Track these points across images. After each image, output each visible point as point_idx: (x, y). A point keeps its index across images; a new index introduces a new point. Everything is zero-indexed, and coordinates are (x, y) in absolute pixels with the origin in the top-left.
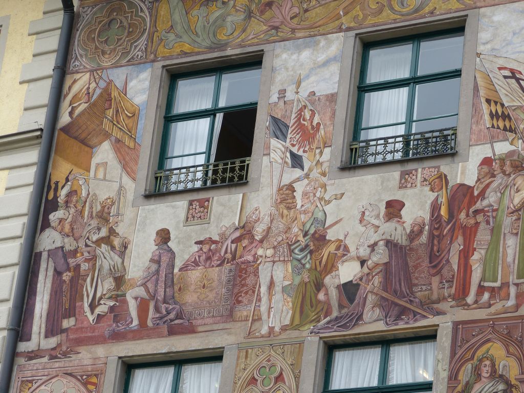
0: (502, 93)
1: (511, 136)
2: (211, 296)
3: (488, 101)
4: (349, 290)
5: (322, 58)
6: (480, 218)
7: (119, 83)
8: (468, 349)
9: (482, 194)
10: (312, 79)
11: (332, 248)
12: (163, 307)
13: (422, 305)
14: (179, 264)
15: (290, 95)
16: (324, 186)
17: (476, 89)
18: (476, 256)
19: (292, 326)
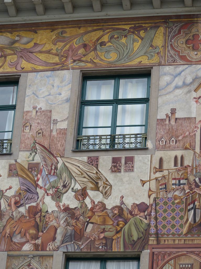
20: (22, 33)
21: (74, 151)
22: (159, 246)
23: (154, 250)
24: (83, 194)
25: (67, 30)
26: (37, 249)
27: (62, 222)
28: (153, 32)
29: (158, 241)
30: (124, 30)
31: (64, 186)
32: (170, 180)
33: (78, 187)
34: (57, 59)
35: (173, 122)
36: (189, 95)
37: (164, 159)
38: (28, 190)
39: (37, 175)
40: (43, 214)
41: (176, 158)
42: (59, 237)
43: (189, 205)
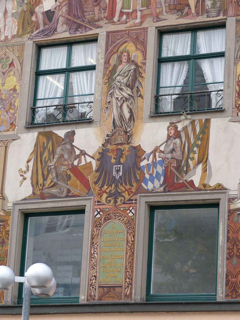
4: (49, 15)
8: (115, 47)
13: (89, 22)
19: (18, 36)
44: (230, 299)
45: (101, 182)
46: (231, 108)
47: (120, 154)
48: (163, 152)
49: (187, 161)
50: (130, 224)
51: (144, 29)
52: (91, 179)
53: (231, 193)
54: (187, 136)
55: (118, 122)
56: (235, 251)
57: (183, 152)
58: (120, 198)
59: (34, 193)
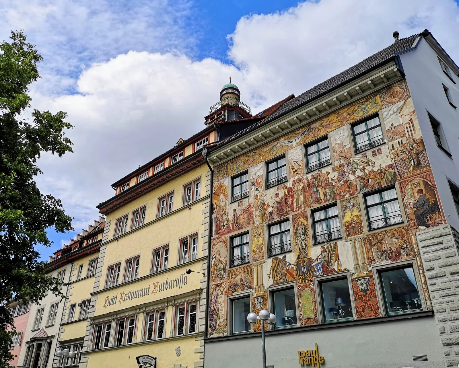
0: (294, 167)
1: (298, 175)
2: (245, 220)
3: (292, 169)
4: (271, 213)
5: (259, 168)
6: (294, 193)
7: (223, 182)
9: (294, 188)
10: (258, 173)
11: (266, 205)
12: (236, 224)
13: (285, 213)
14: (238, 215)
15: (254, 177)
16: (263, 193)
17: (289, 167)
18: (295, 201)
19: (261, 223)
20: (324, 119)
21: (355, 155)
22: (402, 179)
23: (400, 181)
24: (364, 169)
25: (340, 111)
26: (351, 196)
27: (358, 182)
28: (375, 98)
29: (401, 177)
30: (363, 102)
31: (355, 168)
32: (399, 151)
33: (361, 167)
34: (339, 123)
35: (393, 129)
36: (397, 116)
37: (394, 144)
38: (342, 175)
39: (343, 168)
40: (350, 182)
41: (399, 142)
42: (359, 188)
43: (410, 158)
44: (359, 319)
45: (298, 274)
46: (345, 236)
47: (304, 262)
48: (321, 259)
49: (331, 261)
50: (312, 290)
51: (306, 211)
52: (294, 274)
53: (351, 272)
54: (329, 250)
55: (301, 249)
56: (358, 297)
57: (328, 258)
58: (307, 280)
59: (274, 283)
